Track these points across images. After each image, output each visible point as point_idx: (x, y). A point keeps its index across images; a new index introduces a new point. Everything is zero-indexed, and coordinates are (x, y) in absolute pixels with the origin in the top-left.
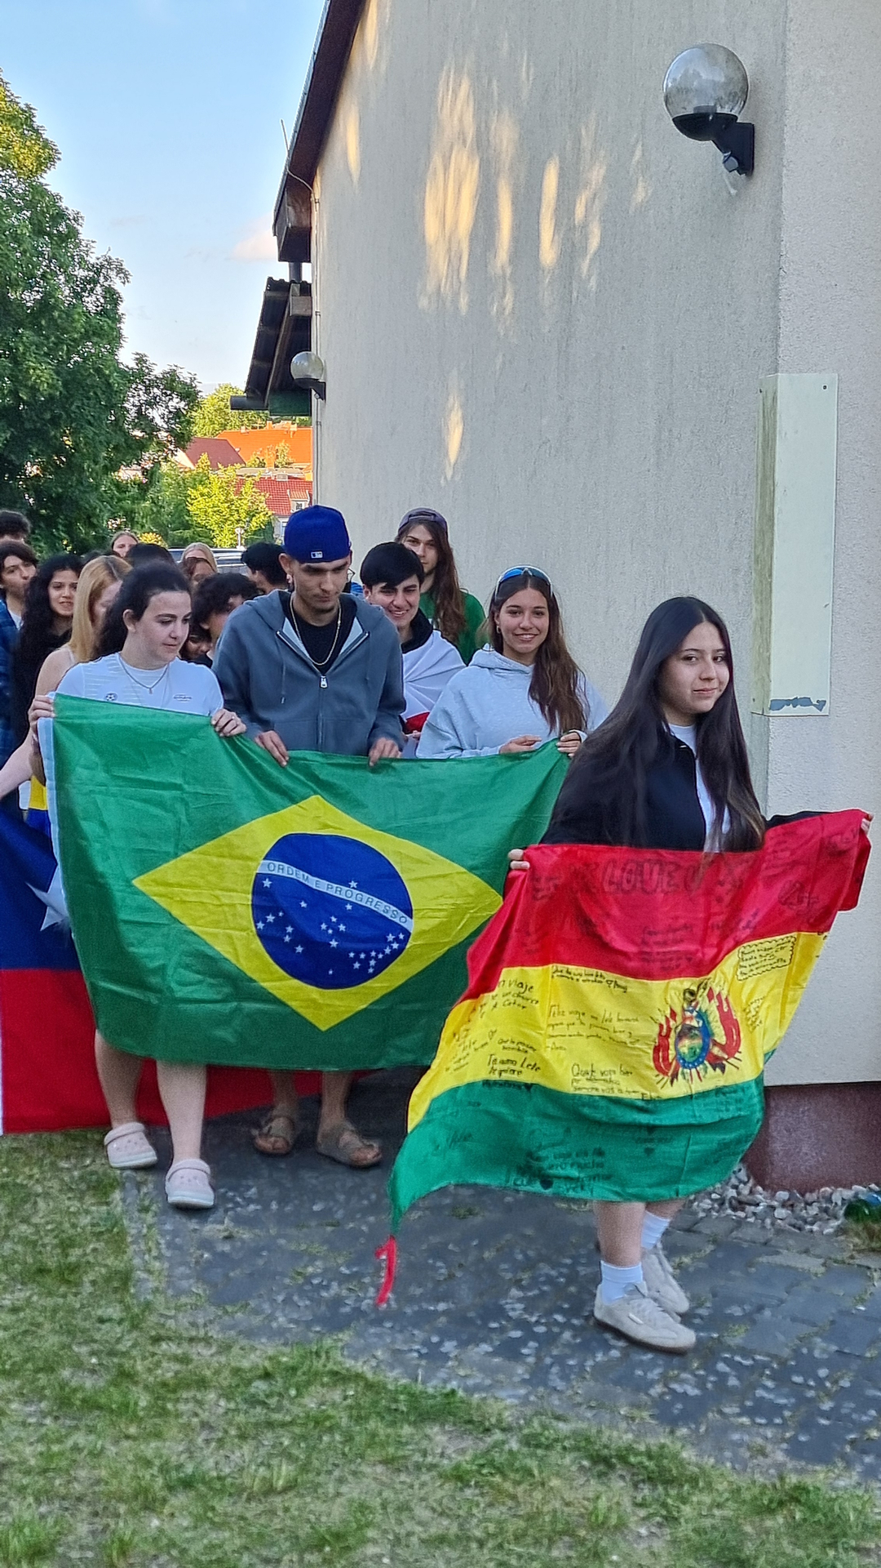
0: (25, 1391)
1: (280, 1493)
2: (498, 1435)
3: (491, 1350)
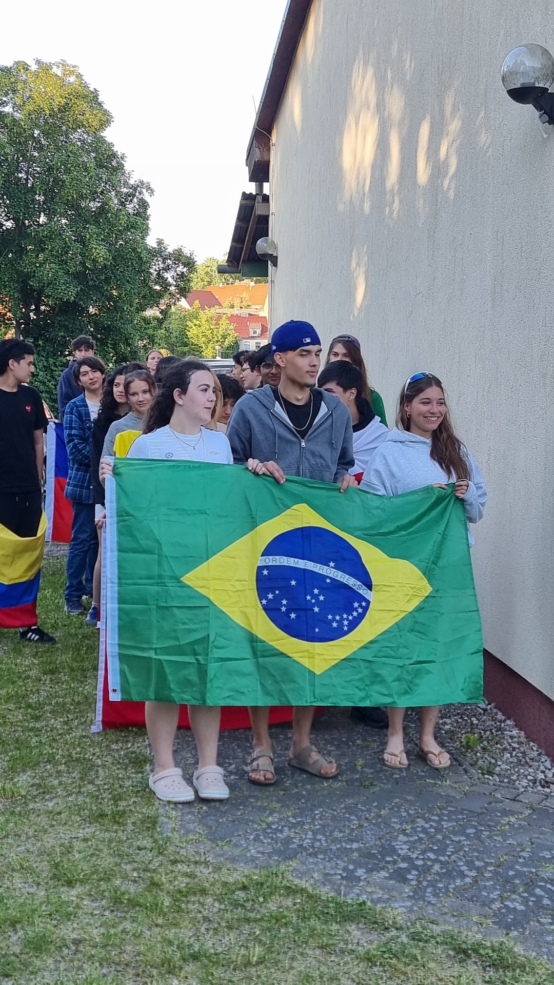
0: (92, 893)
1: (254, 966)
2: (394, 933)
3: (387, 875)
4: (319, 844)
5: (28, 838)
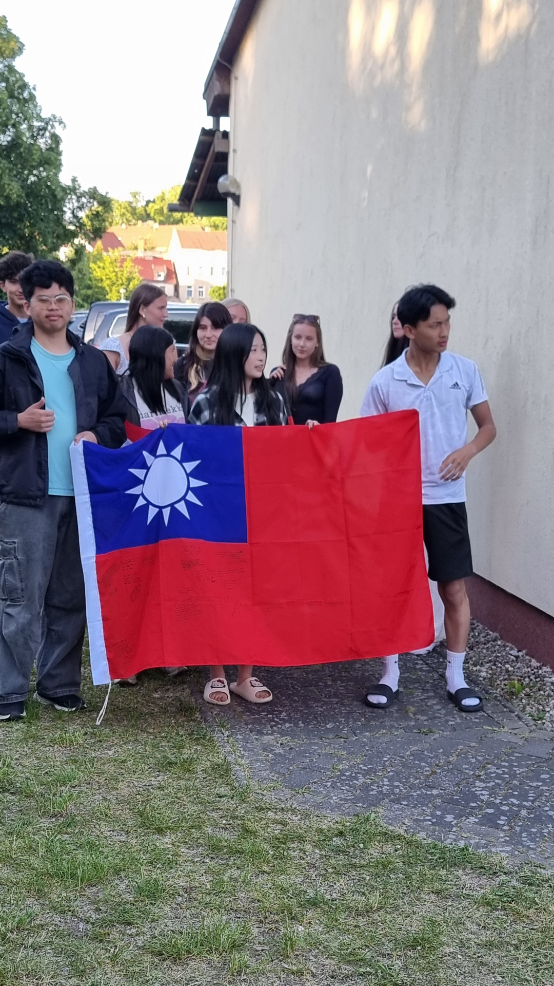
0: (187, 840)
2: (503, 877)
3: (477, 820)
5: (101, 786)
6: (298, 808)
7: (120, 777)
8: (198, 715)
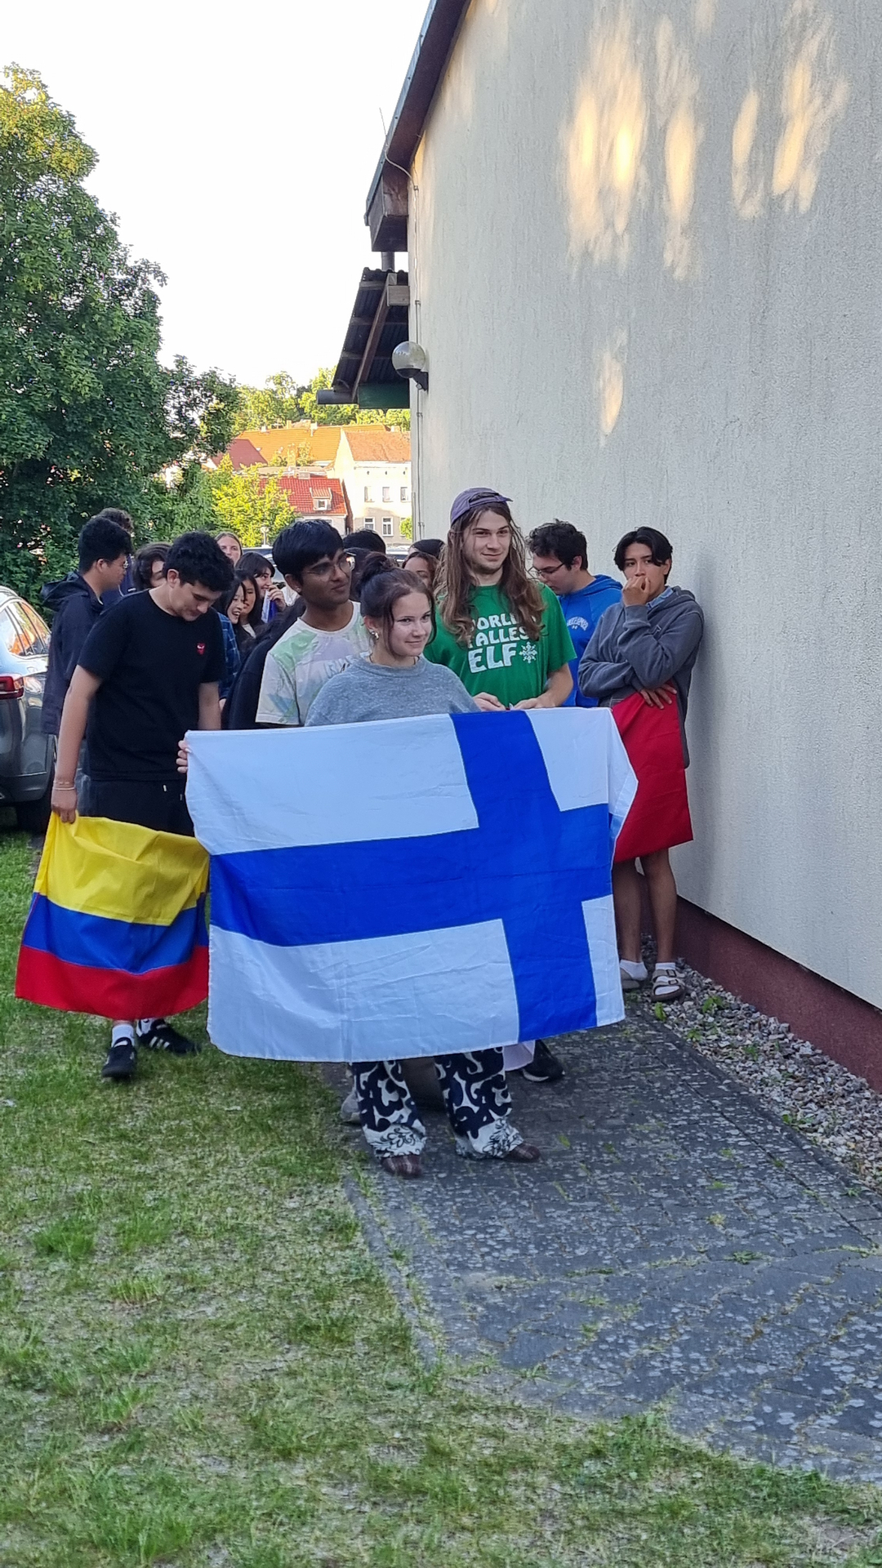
3: (834, 1421)
4: (697, 1368)
5: (188, 1373)
6: (524, 1406)
7: (224, 1357)
8: (359, 1238)
